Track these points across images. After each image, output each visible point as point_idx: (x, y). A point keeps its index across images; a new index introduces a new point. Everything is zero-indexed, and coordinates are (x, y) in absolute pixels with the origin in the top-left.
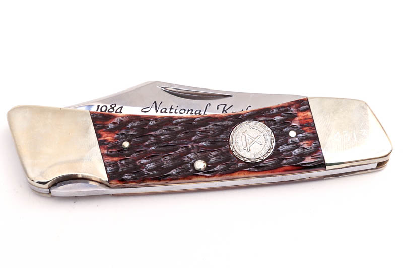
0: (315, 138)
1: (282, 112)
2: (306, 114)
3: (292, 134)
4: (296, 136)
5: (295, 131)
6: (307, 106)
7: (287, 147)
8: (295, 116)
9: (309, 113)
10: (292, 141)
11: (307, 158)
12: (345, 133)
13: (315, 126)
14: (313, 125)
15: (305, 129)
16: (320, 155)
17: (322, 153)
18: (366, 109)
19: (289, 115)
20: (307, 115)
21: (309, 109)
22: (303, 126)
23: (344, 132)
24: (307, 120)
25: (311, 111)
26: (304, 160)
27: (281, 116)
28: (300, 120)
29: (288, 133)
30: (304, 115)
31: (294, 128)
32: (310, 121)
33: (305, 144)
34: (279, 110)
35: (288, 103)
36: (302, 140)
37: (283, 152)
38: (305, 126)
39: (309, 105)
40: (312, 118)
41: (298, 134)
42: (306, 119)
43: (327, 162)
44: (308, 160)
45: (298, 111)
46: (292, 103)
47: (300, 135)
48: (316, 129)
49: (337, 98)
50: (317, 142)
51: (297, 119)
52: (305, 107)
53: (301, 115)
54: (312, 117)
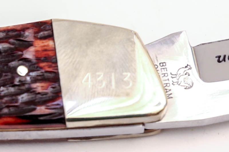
0: (55, 79)
1: (11, 37)
2: (46, 44)
3: (22, 70)
4: (28, 75)
5: (26, 66)
6: (50, 32)
7: (12, 90)
8: (29, 44)
9: (51, 43)
10: (20, 81)
11: (38, 108)
12: (99, 76)
13: (56, 62)
14: (54, 60)
15: (42, 65)
16: (58, 105)
17: (62, 102)
18: (134, 43)
19: (21, 43)
20: (48, 46)
21: (51, 37)
22: (39, 60)
23: (98, 73)
24: (45, 53)
25: (53, 40)
26: (34, 109)
27: (9, 43)
28: (37, 51)
29: (15, 68)
30: (42, 44)
31: (25, 61)
32: (51, 53)
33: (38, 87)
34: (7, 34)
35: (22, 25)
36: (35, 80)
37: (5, 96)
38: (43, 61)
39: (52, 31)
40: (54, 50)
41: (30, 71)
42: (46, 50)
43: (68, 116)
44: (41, 110)
45: (36, 38)
46: (28, 26)
47: (33, 74)
48: (57, 66)
49: (95, 24)
50: (57, 85)
51: (32, 49)
52: (46, 33)
53: (39, 44)
54: (55, 48)
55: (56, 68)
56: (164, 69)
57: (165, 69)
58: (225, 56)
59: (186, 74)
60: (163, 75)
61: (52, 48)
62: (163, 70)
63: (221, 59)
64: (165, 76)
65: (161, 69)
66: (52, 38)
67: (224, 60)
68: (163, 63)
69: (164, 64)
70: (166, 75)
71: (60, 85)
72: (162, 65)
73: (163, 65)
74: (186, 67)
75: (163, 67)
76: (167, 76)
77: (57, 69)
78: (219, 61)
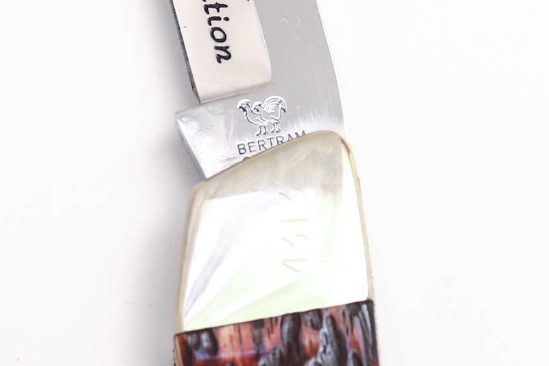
2: (227, 341)
9: (225, 333)
16: (344, 314)
55: (274, 321)
56: (250, 147)
57: (250, 145)
58: (217, 48)
59: (258, 110)
60: (262, 147)
61: (235, 329)
62: (252, 149)
63: (223, 53)
64: (263, 145)
65: (250, 151)
66: (214, 331)
67: (225, 49)
68: (239, 150)
69: (242, 147)
70: (261, 143)
71: (307, 312)
72: (242, 151)
73: (244, 148)
74: (244, 110)
75: (247, 148)
76: (263, 141)
77: (276, 318)
78: (228, 57)
